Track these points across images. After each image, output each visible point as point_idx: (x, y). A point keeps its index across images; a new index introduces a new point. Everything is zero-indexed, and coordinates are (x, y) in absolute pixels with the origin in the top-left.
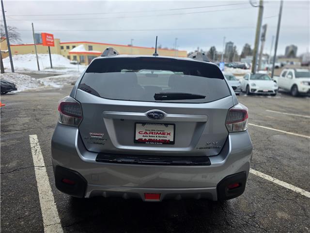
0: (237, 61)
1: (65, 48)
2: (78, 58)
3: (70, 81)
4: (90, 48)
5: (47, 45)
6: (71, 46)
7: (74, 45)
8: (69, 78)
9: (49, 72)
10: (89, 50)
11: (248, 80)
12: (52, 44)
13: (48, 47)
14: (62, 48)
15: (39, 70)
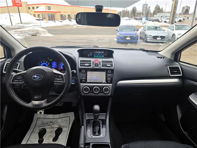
0: (151, 17)
1: (31, 8)
2: (41, 16)
3: (30, 33)
4: (49, 8)
5: (16, 6)
6: (35, 7)
7: (37, 6)
8: (29, 31)
9: (19, 26)
10: (49, 10)
11: (173, 30)
12: (20, 5)
13: (17, 7)
14: (29, 8)
15: (12, 25)
